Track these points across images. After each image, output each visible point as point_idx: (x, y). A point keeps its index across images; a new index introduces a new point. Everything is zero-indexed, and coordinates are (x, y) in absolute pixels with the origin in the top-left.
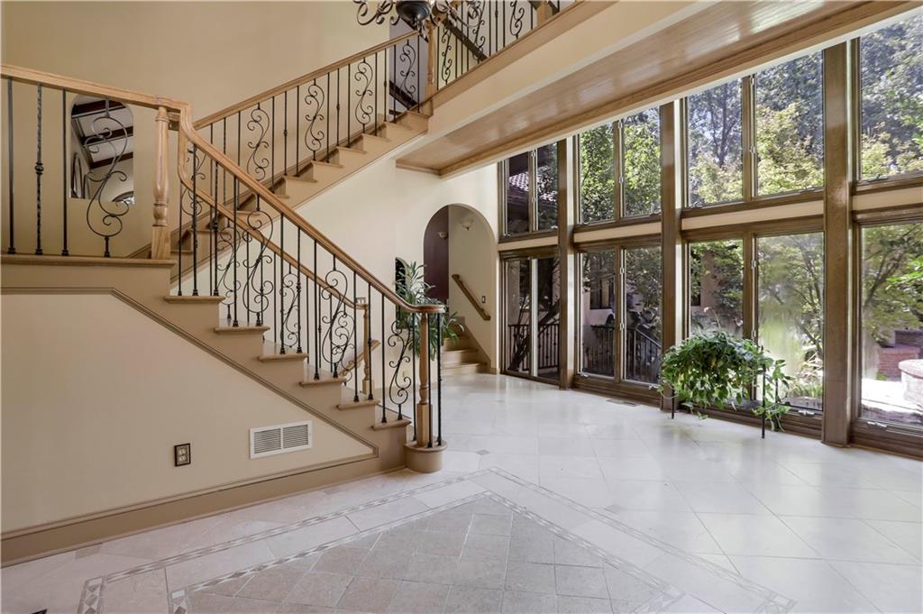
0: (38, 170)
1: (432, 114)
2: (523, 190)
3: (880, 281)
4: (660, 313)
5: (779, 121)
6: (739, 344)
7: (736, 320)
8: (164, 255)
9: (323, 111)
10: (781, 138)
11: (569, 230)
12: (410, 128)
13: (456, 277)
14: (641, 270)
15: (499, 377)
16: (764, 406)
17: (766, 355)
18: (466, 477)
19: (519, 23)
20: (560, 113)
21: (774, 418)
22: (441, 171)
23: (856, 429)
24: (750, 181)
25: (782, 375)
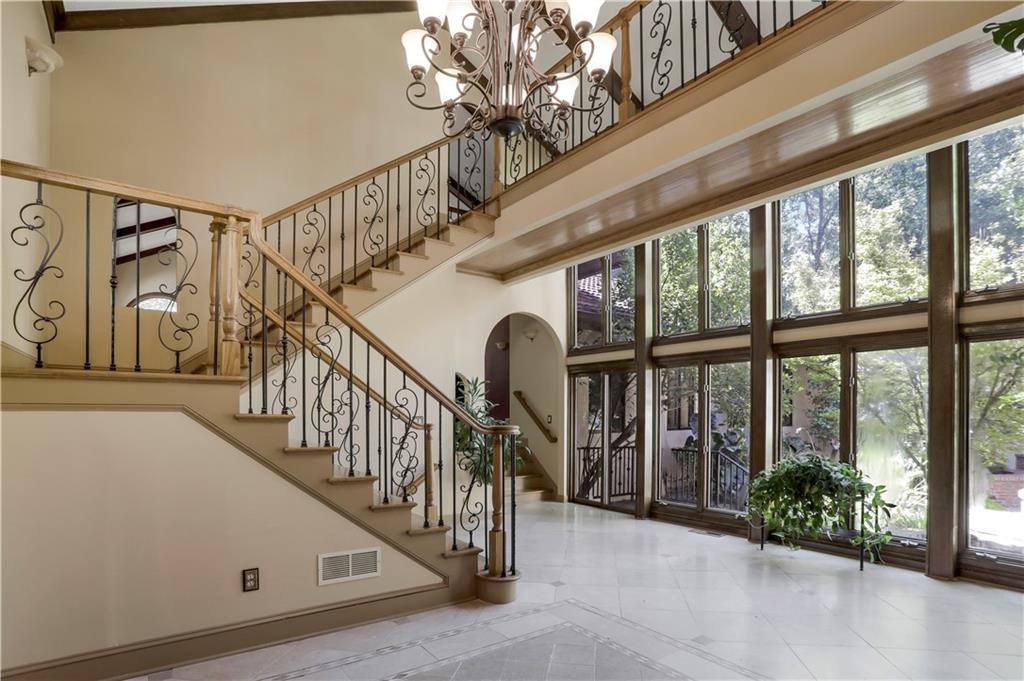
0: (113, 283)
1: (499, 215)
2: (592, 296)
3: (993, 399)
4: (748, 434)
5: (881, 220)
6: (836, 468)
7: (833, 442)
8: (235, 371)
9: (382, 213)
10: (883, 240)
11: (647, 342)
12: (475, 231)
13: (519, 394)
14: (726, 386)
15: (566, 505)
16: (862, 535)
17: (865, 480)
18: (543, 608)
19: (598, 119)
20: (638, 215)
21: (874, 549)
22: (504, 275)
23: (964, 561)
24: (848, 288)
25: (883, 502)
